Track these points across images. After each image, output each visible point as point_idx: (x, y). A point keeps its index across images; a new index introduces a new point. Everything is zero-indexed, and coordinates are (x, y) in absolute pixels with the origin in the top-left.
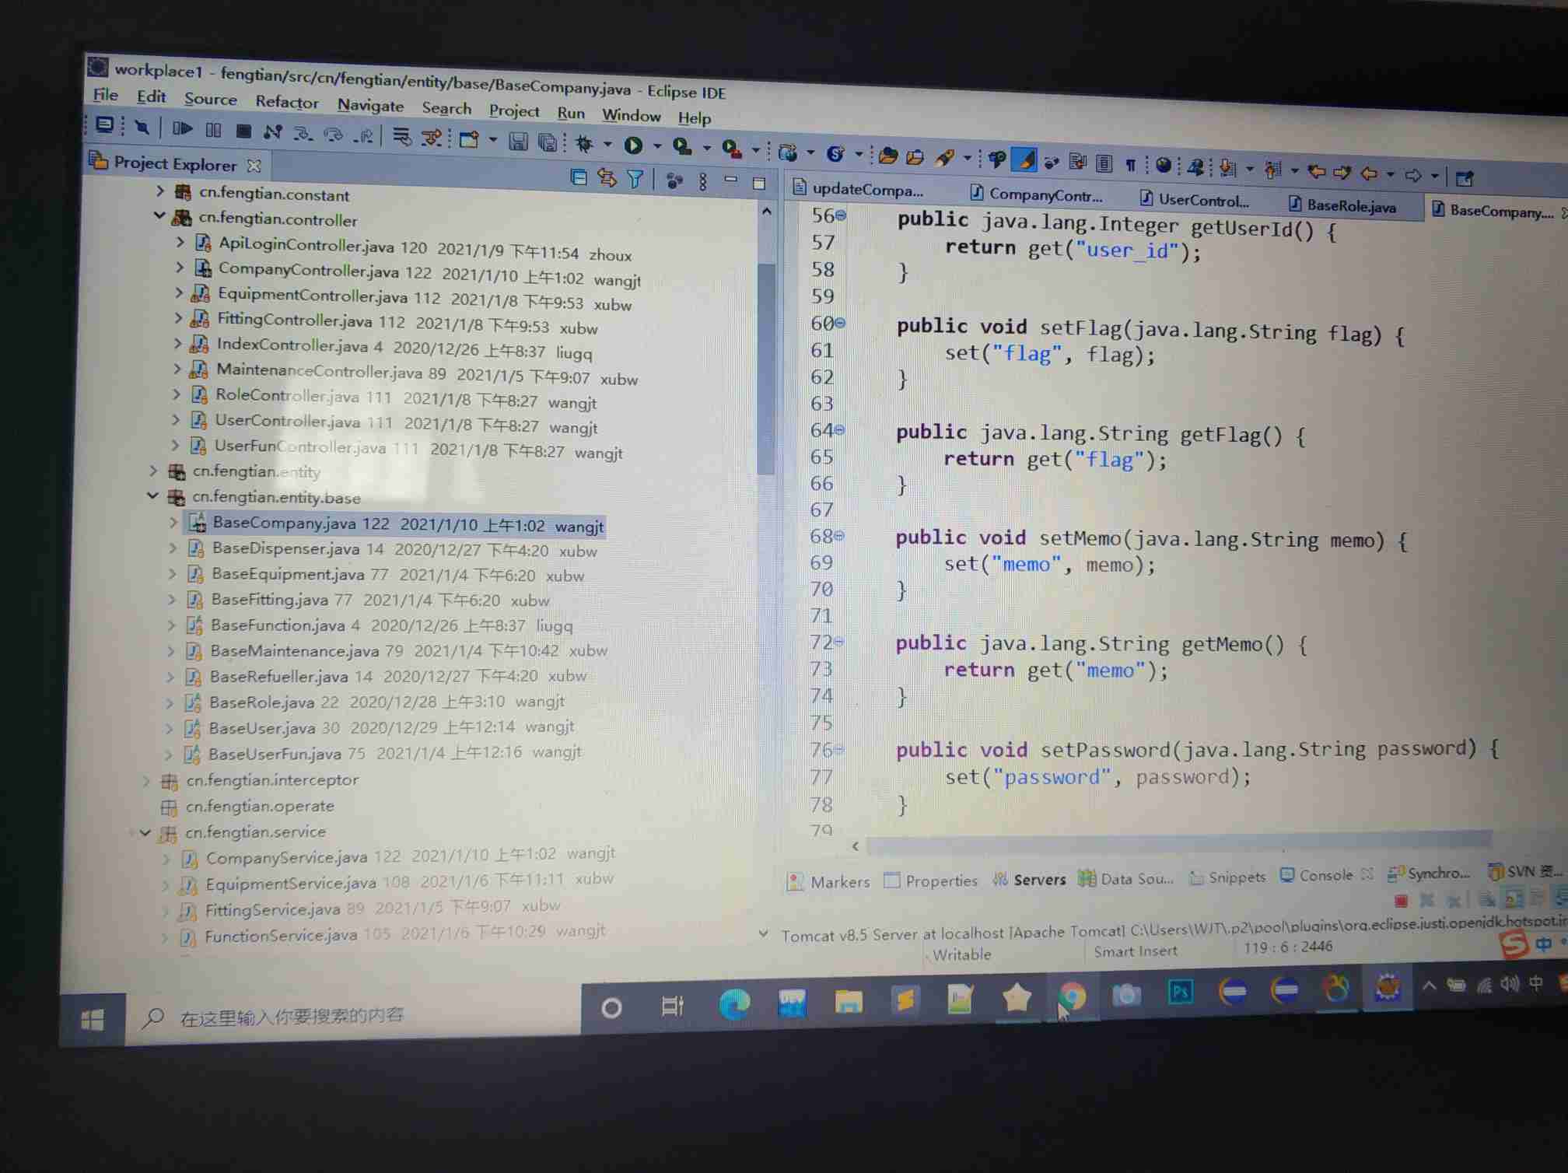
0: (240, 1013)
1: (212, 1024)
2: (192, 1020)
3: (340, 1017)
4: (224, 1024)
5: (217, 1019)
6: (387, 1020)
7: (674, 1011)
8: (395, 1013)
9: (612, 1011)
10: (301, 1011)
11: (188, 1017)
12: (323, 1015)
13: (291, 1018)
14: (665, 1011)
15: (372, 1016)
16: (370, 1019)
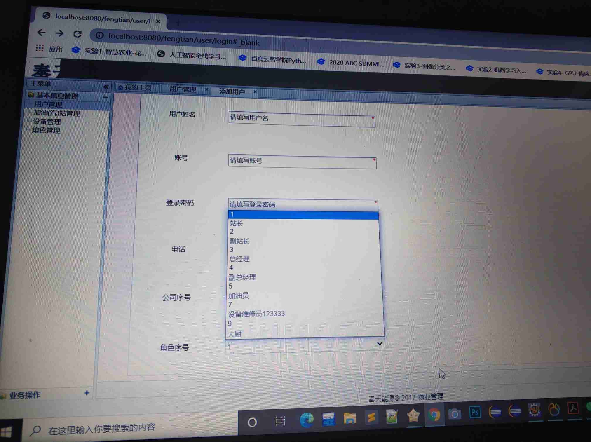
0: (77, 428)
1: (64, 433)
2: (54, 431)
3: (125, 429)
4: (70, 433)
5: (66, 431)
6: (147, 430)
7: (281, 423)
8: (151, 426)
9: (253, 423)
10: (106, 426)
11: (53, 430)
12: (116, 428)
13: (101, 430)
14: (277, 424)
15: (140, 428)
16: (139, 429)
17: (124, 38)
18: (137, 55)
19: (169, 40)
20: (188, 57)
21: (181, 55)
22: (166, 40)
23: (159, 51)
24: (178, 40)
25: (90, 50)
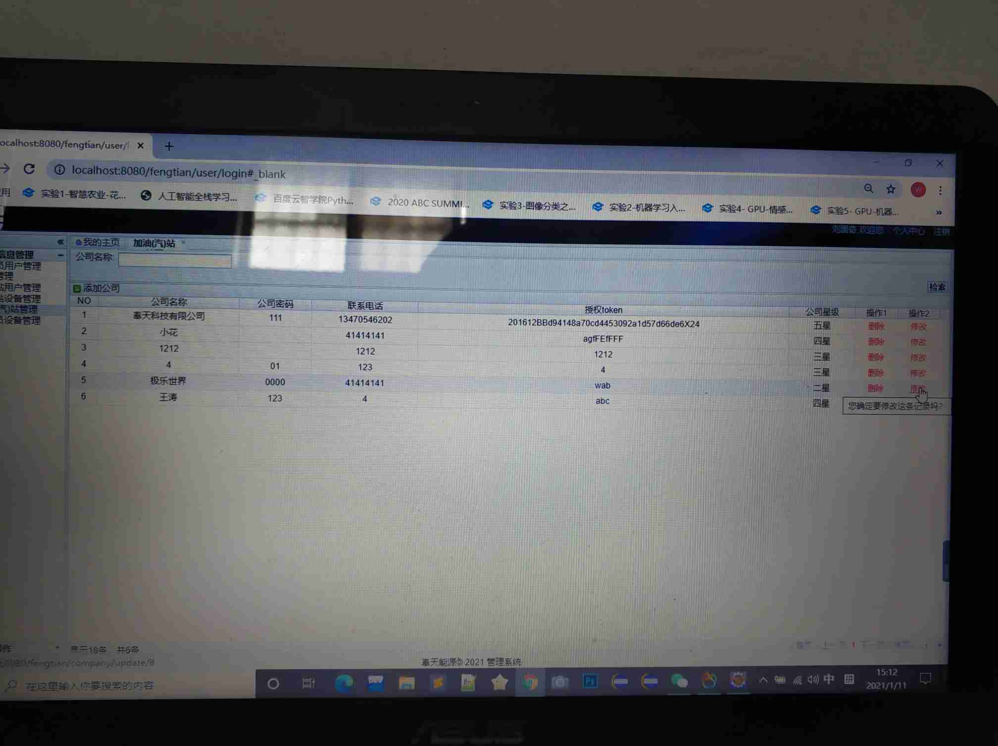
0: (60, 684)
1: (45, 690)
2: (33, 687)
3: (118, 687)
4: (52, 689)
5: (47, 686)
6: (144, 688)
7: (310, 686)
8: (149, 685)
9: (274, 686)
10: (94, 682)
11: (31, 685)
12: (107, 685)
13: (89, 687)
14: (304, 686)
15: (136, 686)
17: (94, 173)
18: (113, 199)
19: (156, 173)
20: (185, 199)
21: (175, 195)
22: (153, 173)
23: (145, 191)
24: (169, 173)
25: (48, 192)
